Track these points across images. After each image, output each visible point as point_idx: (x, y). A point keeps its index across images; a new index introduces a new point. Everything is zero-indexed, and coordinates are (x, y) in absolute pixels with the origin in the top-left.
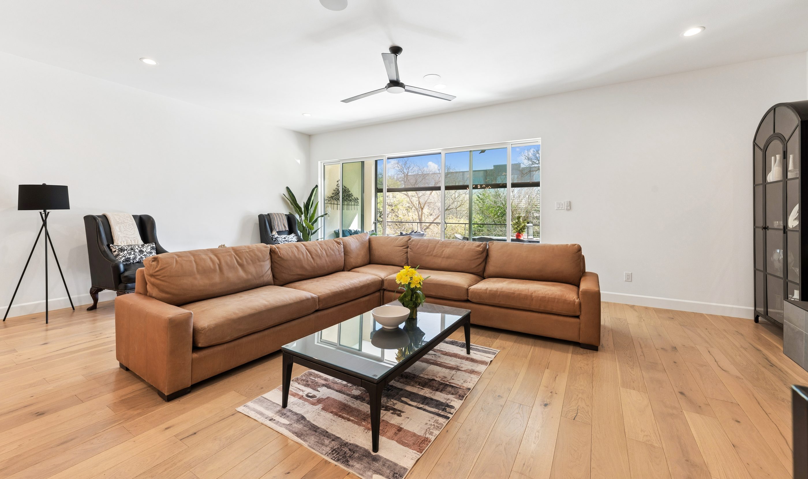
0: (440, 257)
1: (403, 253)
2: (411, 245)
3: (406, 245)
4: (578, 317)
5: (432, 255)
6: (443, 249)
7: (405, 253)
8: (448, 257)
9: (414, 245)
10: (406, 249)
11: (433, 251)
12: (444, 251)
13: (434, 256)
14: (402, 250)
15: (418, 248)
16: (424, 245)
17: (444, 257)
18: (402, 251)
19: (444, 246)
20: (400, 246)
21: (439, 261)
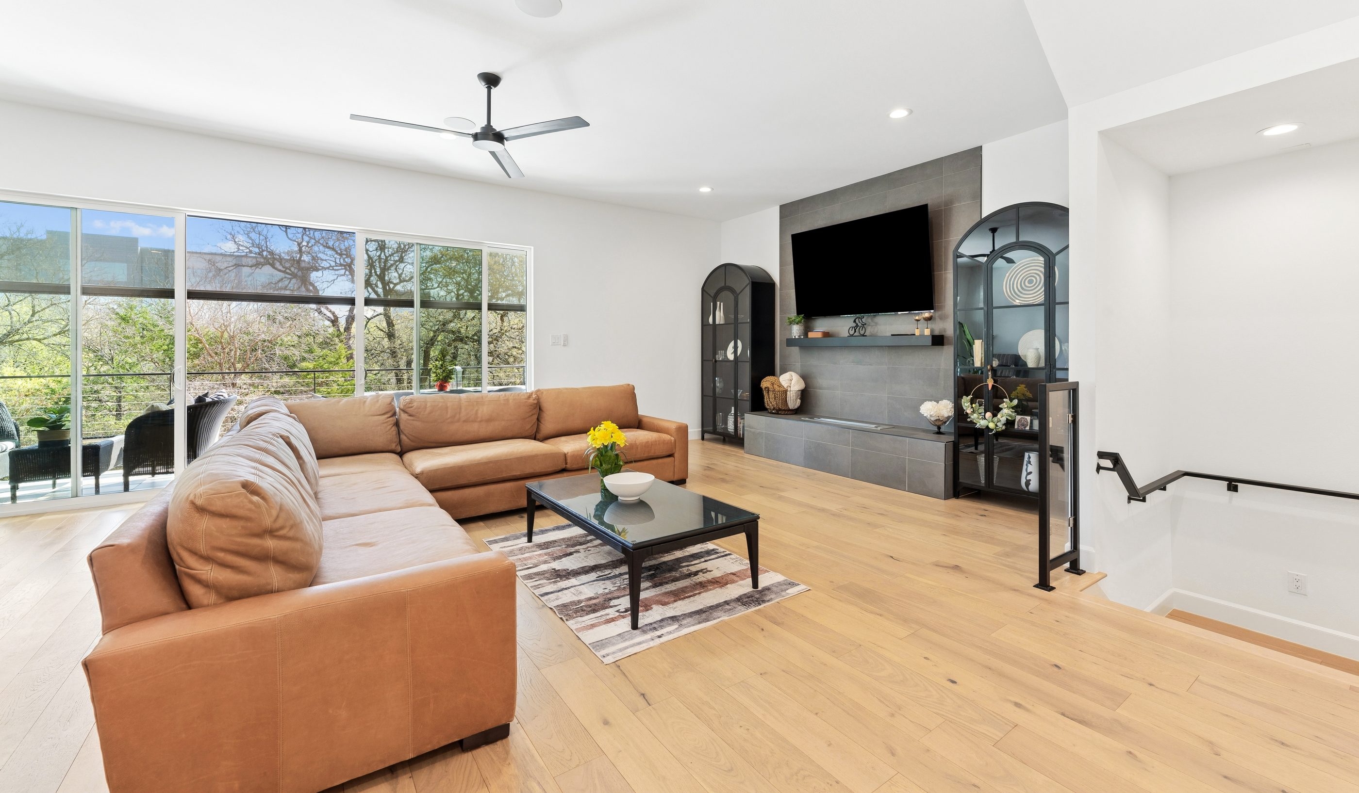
0: (474, 421)
1: (388, 426)
2: (412, 409)
3: (391, 411)
4: (671, 455)
5: (459, 421)
6: (476, 408)
7: (392, 425)
8: (489, 420)
9: (419, 408)
10: (391, 419)
11: (460, 413)
12: (479, 412)
13: (464, 421)
14: (385, 421)
15: (431, 413)
16: (437, 406)
17: (481, 421)
18: (386, 423)
19: (475, 403)
20: (379, 413)
21: (475, 429)
